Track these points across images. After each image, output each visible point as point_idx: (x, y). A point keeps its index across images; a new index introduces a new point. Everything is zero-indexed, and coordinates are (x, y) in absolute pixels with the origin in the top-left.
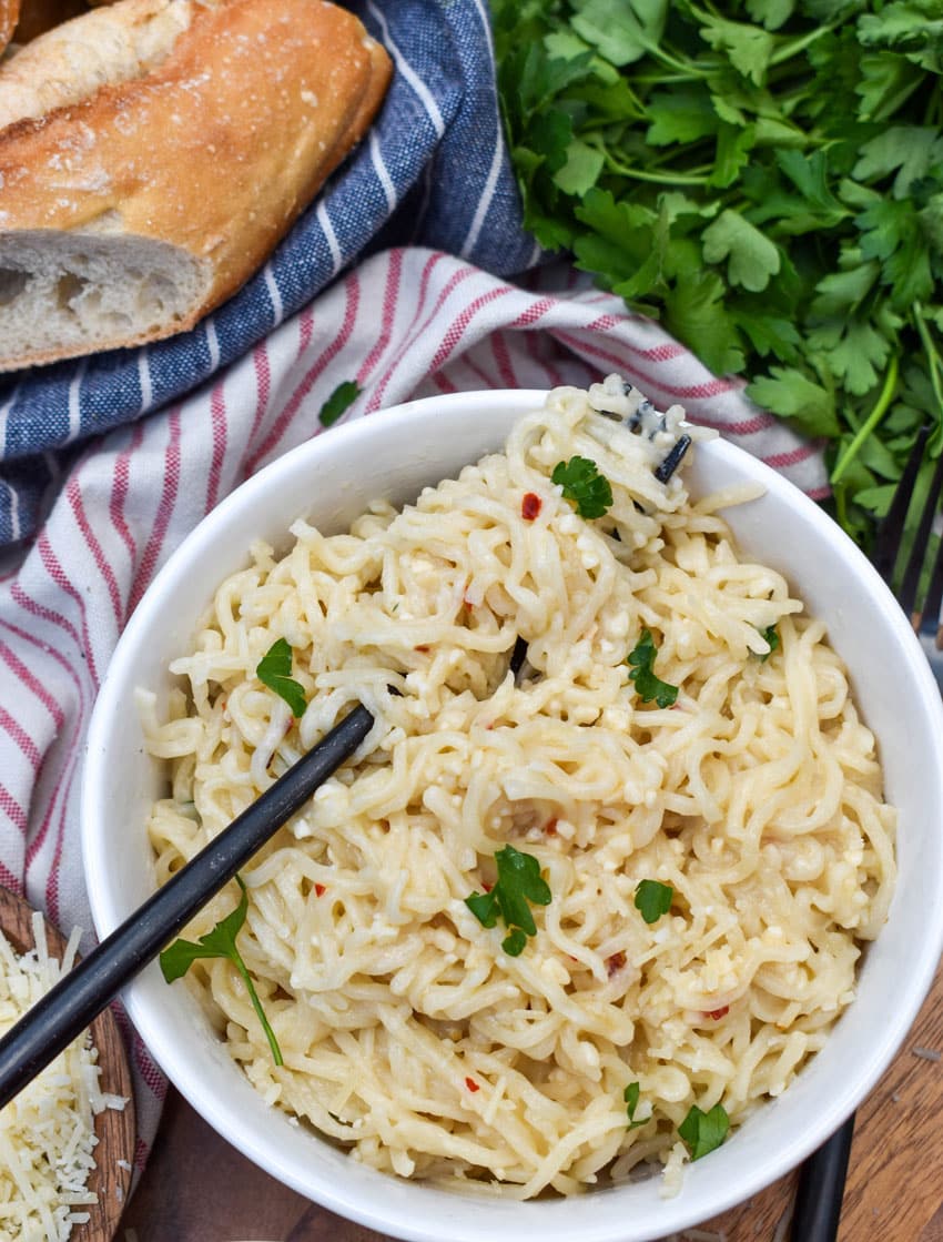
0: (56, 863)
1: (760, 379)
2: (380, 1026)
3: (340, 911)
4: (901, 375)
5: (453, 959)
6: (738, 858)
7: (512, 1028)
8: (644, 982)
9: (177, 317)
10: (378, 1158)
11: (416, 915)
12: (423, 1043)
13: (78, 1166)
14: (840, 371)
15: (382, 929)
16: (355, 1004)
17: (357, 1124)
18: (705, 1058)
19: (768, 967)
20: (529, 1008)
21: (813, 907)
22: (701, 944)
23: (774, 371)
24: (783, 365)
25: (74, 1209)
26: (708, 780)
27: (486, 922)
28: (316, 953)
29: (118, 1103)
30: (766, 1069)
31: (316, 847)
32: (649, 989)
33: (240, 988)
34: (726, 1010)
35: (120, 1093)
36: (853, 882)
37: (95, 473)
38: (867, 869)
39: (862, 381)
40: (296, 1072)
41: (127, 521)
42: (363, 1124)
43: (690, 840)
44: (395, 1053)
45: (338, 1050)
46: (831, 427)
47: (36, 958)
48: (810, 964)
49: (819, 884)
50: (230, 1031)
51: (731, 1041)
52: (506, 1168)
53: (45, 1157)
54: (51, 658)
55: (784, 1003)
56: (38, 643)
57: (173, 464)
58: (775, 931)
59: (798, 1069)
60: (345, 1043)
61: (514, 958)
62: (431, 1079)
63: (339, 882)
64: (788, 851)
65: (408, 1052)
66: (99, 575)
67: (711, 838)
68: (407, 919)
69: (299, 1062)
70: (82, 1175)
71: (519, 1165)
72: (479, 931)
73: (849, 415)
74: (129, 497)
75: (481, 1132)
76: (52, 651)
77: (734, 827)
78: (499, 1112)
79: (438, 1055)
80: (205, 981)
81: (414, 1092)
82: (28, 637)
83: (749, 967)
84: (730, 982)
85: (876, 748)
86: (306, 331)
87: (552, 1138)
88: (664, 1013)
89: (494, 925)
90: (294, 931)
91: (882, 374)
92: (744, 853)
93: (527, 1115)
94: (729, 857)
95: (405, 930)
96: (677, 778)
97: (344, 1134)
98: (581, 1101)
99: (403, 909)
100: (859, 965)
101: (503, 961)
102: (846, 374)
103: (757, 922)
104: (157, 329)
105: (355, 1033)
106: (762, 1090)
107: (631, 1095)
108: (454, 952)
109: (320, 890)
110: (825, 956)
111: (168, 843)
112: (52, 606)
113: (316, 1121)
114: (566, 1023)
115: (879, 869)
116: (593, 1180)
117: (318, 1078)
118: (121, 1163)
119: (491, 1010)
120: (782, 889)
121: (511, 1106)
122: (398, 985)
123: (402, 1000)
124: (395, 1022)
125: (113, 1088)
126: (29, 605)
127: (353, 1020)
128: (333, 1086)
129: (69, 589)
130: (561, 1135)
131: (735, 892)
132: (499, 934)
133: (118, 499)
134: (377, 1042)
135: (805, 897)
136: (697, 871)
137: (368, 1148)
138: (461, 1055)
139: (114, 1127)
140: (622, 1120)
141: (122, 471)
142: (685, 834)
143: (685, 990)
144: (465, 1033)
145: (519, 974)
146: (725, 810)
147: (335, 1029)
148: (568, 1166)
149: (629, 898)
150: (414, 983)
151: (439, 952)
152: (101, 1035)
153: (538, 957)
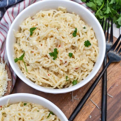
0: (4, 54)
1: (88, 3)
2: (39, 68)
3: (35, 55)
4: (104, 4)
5: (47, 61)
6: (80, 52)
7: (54, 69)
8: (69, 65)
10: (38, 83)
11: (43, 55)
12: (43, 70)
13: (5, 87)
14: (97, 3)
15: (39, 56)
16: (36, 65)
17: (36, 79)
18: (75, 74)
19: (83, 64)
20: (56, 66)
21: (89, 58)
22: (76, 61)
23: (89, 2)
24: (91, 1)
25: (5, 91)
26: (78, 43)
27: (51, 56)
28: (32, 59)
29: (10, 80)
30: (82, 76)
31: (33, 48)
32: (69, 66)
33: (24, 64)
34: (78, 68)
35: (10, 79)
36: (93, 55)
37: (10, 10)
38: (95, 54)
39: (100, 4)
40: (29, 73)
41: (14, 15)
43: (75, 50)
44: (40, 71)
45: (34, 71)
46: (96, 9)
47: (1, 64)
48: (88, 64)
49: (89, 55)
50: (22, 69)
51: (79, 73)
52: (52, 85)
53: (2, 86)
54: (4, 31)
55: (85, 68)
56: (3, 29)
57: (19, 9)
58: (84, 60)
59: (86, 76)
60: (35, 70)
62: (44, 74)
63: (35, 51)
64: (86, 51)
65: (42, 71)
66: (10, 21)
67: (78, 49)
70: (6, 88)
71: (54, 84)
73: (98, 8)
74: (14, 12)
75: (49, 80)
76: (4, 30)
77: (80, 48)
78: (51, 78)
79: (45, 71)
80: (19, 63)
81: (42, 76)
82: (2, 28)
83: (81, 64)
84: (78, 65)
85: (97, 41)
87: (57, 81)
88: (71, 69)
90: (30, 57)
91: (102, 3)
92: (81, 51)
93: (55, 79)
94: (79, 52)
95: (42, 57)
96: (74, 42)
97: (34, 80)
98: (61, 77)
99: (42, 54)
100: (94, 65)
101: (53, 60)
102: (98, 3)
103: (82, 59)
106: (82, 78)
107: (67, 77)
109: (33, 52)
110: (90, 63)
111: (16, 48)
112: (5, 24)
113: (31, 79)
114: (60, 68)
115: (97, 54)
116: (62, 87)
117: (32, 74)
118: (10, 86)
119: (51, 66)
120: (85, 55)
121: (53, 77)
122: (41, 63)
123: (41, 65)
124: (41, 68)
126: (2, 24)
127: (36, 67)
129: (7, 22)
130: (58, 81)
131: (80, 56)
132: (53, 57)
133: (13, 13)
134: (38, 70)
135: (88, 57)
136: (76, 53)
137: (37, 82)
138: (48, 72)
139: (9, 82)
140: (65, 80)
141: (13, 9)
142: (75, 49)
143: (73, 66)
144: (48, 70)
145: (54, 62)
146: (79, 46)
147: (34, 68)
148: (59, 85)
149: (68, 55)
150: (43, 63)
151: (46, 60)
152: (8, 72)
153: (57, 60)
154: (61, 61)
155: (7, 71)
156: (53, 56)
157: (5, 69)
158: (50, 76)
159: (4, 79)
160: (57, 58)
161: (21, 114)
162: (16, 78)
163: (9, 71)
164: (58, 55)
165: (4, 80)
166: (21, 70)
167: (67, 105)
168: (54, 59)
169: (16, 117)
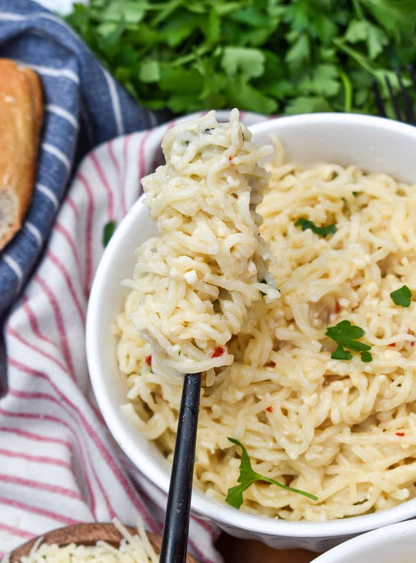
3: (285, 412)
5: (347, 390)
9: (10, 225)
10: (388, 503)
11: (317, 381)
15: (309, 399)
16: (323, 444)
17: (368, 497)
20: (393, 381)
27: (347, 358)
28: (291, 438)
42: (371, 494)
44: (357, 451)
50: (281, 514)
60: (333, 470)
61: (371, 362)
62: (381, 448)
63: (275, 399)
65: (362, 446)
68: (315, 386)
69: (322, 495)
72: (348, 365)
79: (375, 435)
81: (380, 460)
86: (73, 205)
89: (351, 357)
90: (275, 440)
97: (367, 506)
99: (311, 383)
101: (368, 367)
104: (4, 237)
105: (334, 462)
108: (345, 386)
109: (270, 410)
113: (351, 513)
117: (335, 495)
119: (380, 396)
122: (335, 418)
123: (342, 423)
124: (347, 437)
127: (330, 453)
128: (344, 491)
132: (357, 359)
134: (346, 456)
137: (381, 503)
145: (378, 368)
146: (394, 241)
147: (324, 467)
149: (392, 307)
151: (339, 392)
154: (393, 346)
158: (410, 433)
160: (373, 349)
168: (367, 358)
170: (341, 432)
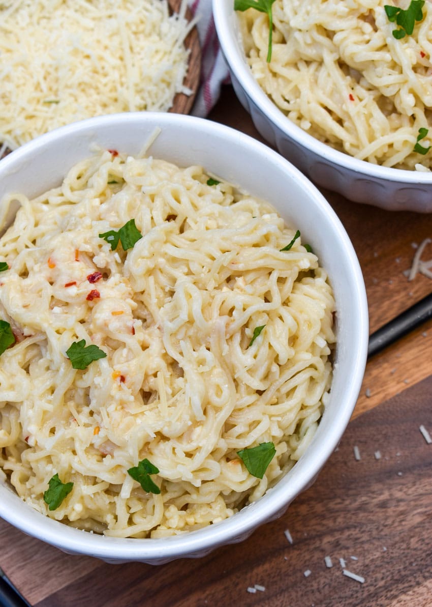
2: (321, 63)
5: (367, 37)
7: (380, 77)
12: (337, 73)
15: (342, 8)
16: (314, 43)
17: (292, 102)
27: (390, 19)
29: (188, 92)
33: (266, 33)
35: (191, 88)
40: (275, 75)
42: (295, 103)
44: (322, 75)
45: (298, 69)
47: (177, 19)
50: (252, 51)
52: (352, 145)
60: (302, 66)
61: (395, 39)
62: (335, 91)
65: (328, 75)
69: (278, 68)
71: (357, 147)
72: (385, 23)
75: (347, 124)
78: (358, 113)
79: (343, 82)
80: (250, 26)
81: (324, 93)
87: (378, 135)
89: (393, 21)
90: (301, 4)
93: (371, 121)
95: (352, 11)
97: (285, 106)
101: (391, 40)
105: (308, 63)
107: (422, 134)
108: (370, 34)
113: (274, 97)
114: (407, 81)
117: (284, 78)
119: (374, 63)
121: (365, 111)
122: (337, 38)
123: (337, 49)
124: (329, 59)
125: (189, 85)
127: (311, 53)
128: (287, 81)
130: (383, 135)
132: (394, 27)
134: (317, 70)
137: (293, 115)
138: (352, 87)
139: (182, 100)
140: (413, 140)
144: (358, 82)
145: (394, 49)
147: (300, 58)
148: (380, 155)
150: (345, 39)
151: (363, 33)
152: (192, 62)
153: (406, 45)
154: (423, 55)
155: (190, 56)
156: (398, 24)
157: (186, 43)
158: (356, 105)
159: (167, 78)
160: (412, 40)
161: (184, 199)
162: (213, 102)
163: (197, 58)
164: (419, 28)
165: (163, 86)
166: (248, 56)
167: (383, 284)
168: (397, 35)
169: (158, 202)
170: (332, 52)
